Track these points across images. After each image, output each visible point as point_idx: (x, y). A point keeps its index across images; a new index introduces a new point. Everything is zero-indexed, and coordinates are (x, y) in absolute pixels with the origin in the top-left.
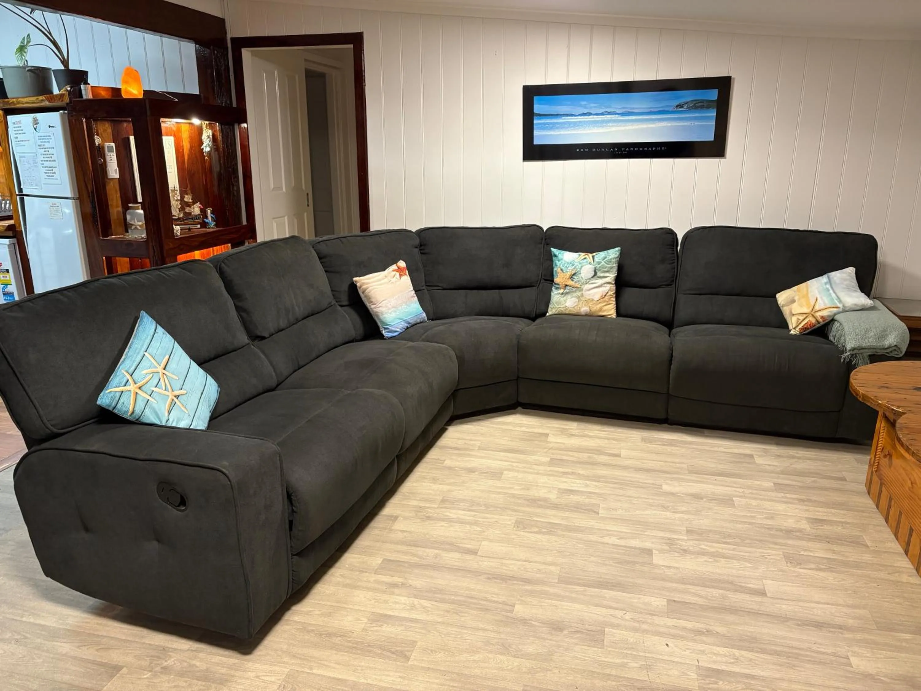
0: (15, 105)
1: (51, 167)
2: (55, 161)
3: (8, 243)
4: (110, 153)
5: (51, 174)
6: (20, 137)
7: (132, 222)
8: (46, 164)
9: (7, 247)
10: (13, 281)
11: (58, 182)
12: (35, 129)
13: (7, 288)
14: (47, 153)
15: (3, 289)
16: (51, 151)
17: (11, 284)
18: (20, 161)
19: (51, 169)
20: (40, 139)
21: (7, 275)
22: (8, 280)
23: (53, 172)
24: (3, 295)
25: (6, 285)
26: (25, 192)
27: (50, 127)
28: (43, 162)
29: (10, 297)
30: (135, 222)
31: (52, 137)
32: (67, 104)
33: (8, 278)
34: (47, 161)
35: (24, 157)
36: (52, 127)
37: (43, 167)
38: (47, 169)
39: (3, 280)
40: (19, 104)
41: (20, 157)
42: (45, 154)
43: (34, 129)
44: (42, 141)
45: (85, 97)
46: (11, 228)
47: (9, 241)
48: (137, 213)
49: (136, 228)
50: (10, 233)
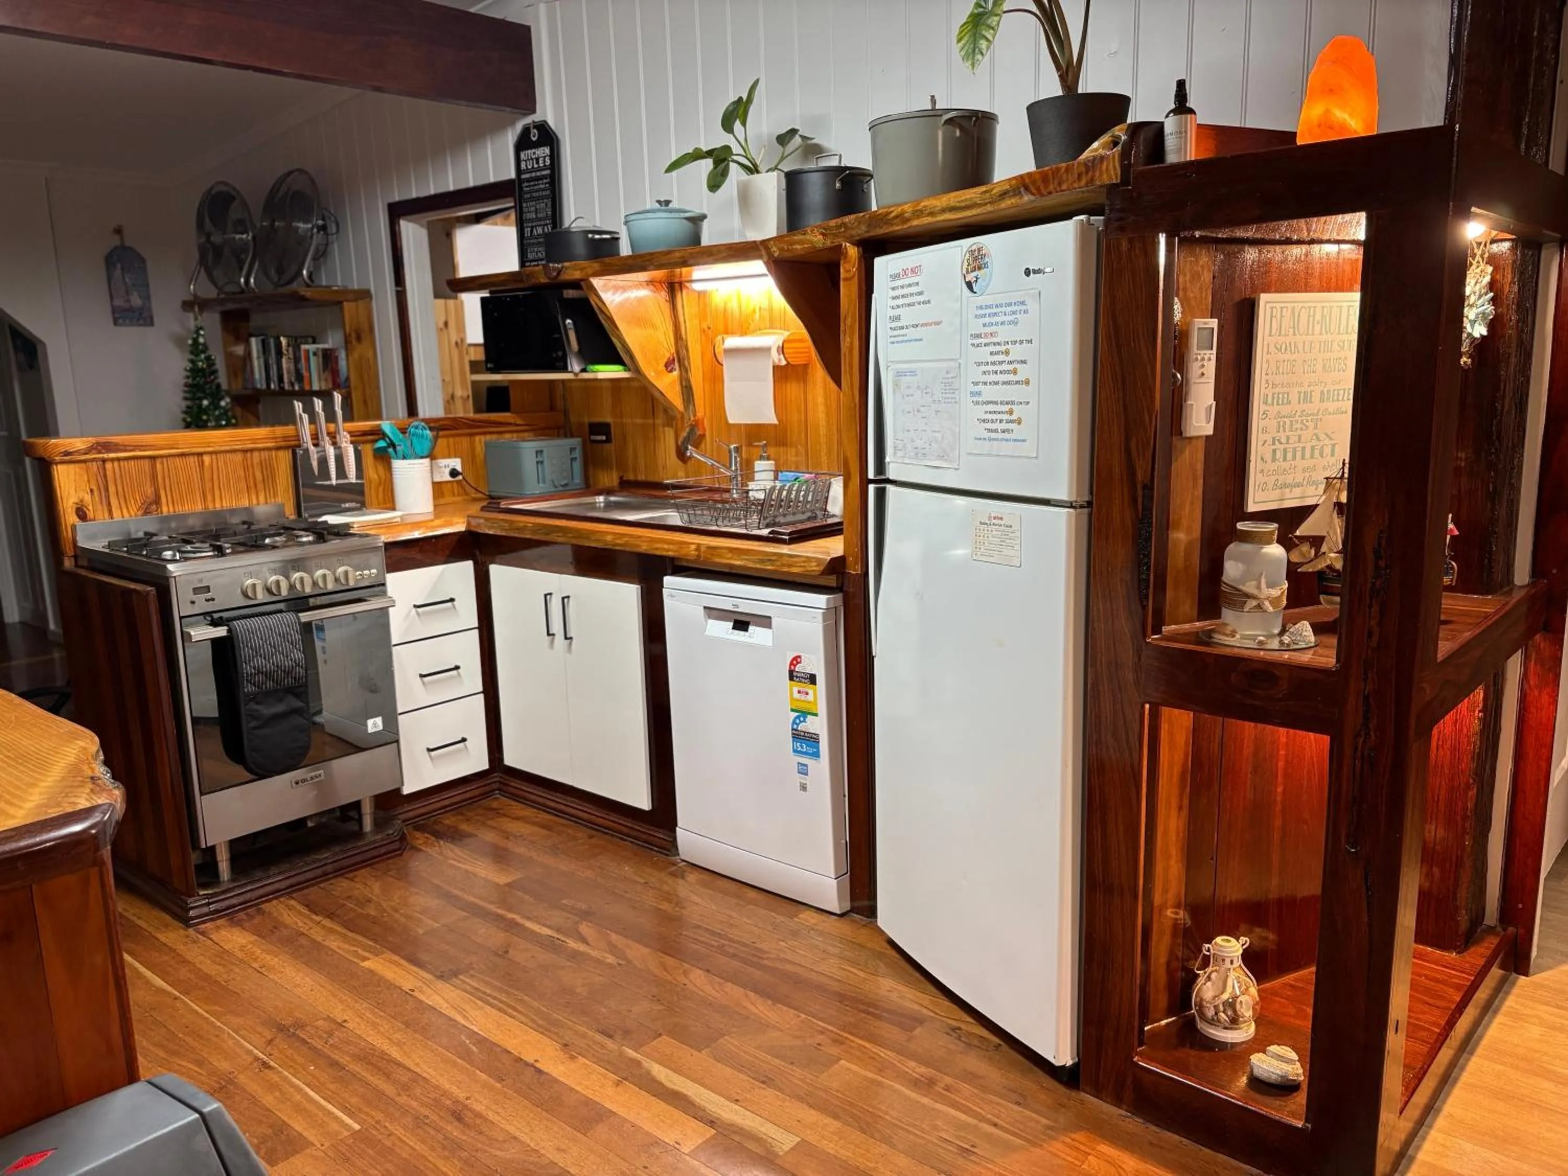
0: (908, 220)
1: (1007, 403)
2: (1027, 382)
3: (824, 607)
4: (1202, 352)
5: (1004, 426)
6: (908, 316)
7: (1249, 588)
8: (989, 393)
9: (820, 618)
10: (822, 708)
11: (1028, 449)
12: (969, 285)
13: (804, 721)
14: (1001, 358)
15: (794, 722)
16: (1017, 352)
17: (816, 715)
18: (896, 385)
19: (1006, 408)
20: (984, 316)
21: (810, 689)
22: (809, 702)
23: (1014, 417)
24: (791, 739)
25: (803, 714)
26: (891, 474)
27: (1027, 272)
28: (981, 387)
29: (807, 746)
30: (1259, 587)
31: (1032, 306)
32: (1112, 188)
33: (810, 697)
34: (996, 383)
35: (913, 373)
36: (1035, 272)
37: (978, 403)
38: (991, 407)
39: (798, 700)
40: (918, 217)
41: (899, 374)
42: (993, 363)
43: (965, 286)
44: (987, 320)
45: (1172, 158)
46: (836, 566)
47: (828, 600)
48: (1266, 554)
49: (1259, 607)
50: (832, 581)
